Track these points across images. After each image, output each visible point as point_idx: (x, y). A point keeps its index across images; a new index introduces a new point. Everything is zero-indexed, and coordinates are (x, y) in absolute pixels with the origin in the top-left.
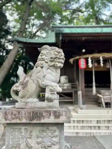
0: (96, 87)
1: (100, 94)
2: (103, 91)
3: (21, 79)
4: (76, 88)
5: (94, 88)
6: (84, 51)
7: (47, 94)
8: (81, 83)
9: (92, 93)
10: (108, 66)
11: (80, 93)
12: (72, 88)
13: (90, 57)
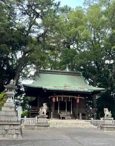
0: (59, 110)
1: (61, 113)
2: (62, 112)
3: (40, 110)
4: (51, 110)
5: (59, 111)
6: (55, 94)
7: (44, 113)
8: (53, 108)
9: (58, 113)
10: (65, 101)
11: (52, 113)
12: (49, 110)
13: (57, 96)
